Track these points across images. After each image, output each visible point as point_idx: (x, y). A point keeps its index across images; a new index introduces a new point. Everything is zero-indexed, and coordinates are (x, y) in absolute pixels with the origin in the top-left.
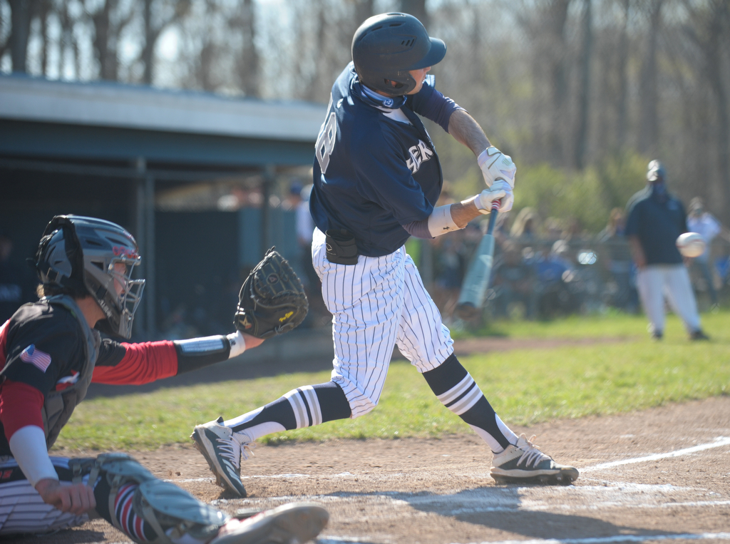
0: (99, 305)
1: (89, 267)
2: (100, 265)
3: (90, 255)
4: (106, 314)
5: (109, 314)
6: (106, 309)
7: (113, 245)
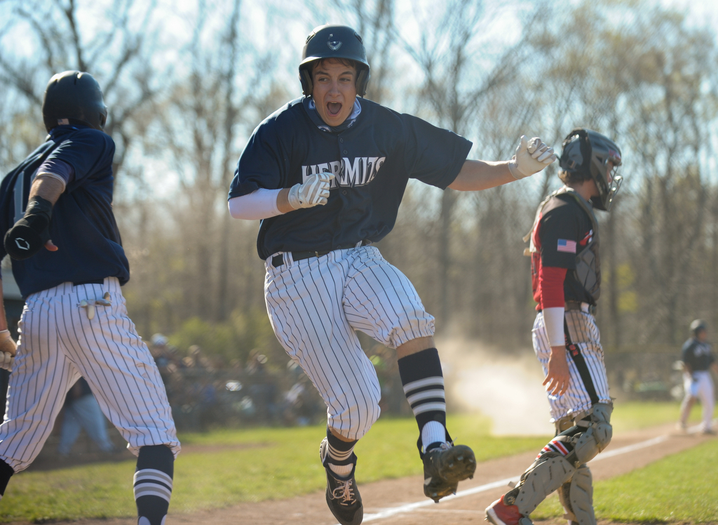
0: (596, 185)
1: (594, 159)
2: (600, 159)
3: (596, 152)
4: (599, 192)
5: (601, 192)
6: (600, 189)
7: (609, 149)
